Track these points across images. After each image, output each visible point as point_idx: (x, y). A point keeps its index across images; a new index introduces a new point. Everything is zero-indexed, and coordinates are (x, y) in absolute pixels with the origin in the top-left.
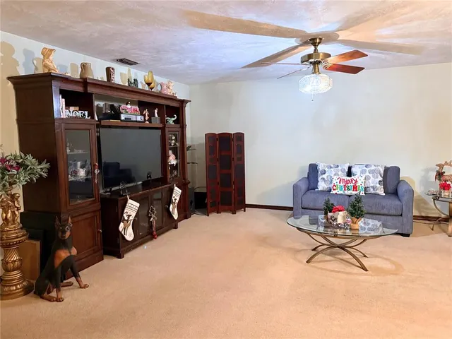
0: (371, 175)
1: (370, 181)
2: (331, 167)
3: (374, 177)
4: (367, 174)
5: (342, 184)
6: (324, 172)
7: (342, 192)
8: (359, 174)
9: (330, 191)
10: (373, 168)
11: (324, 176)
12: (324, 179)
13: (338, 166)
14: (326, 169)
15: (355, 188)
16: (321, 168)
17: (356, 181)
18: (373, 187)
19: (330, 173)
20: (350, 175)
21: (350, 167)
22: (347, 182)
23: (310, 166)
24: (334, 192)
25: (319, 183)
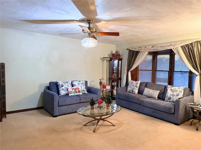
0: (82, 85)
1: (82, 88)
2: (65, 83)
3: (83, 86)
4: (80, 85)
5: (73, 91)
6: (63, 86)
7: (74, 94)
8: (77, 85)
9: (68, 95)
10: (82, 82)
11: (63, 88)
12: (63, 89)
13: (67, 82)
14: (63, 84)
15: (79, 92)
16: (60, 83)
17: (79, 89)
18: (84, 90)
19: (65, 86)
20: (72, 86)
21: (72, 82)
22: (75, 89)
23: (50, 83)
24: (71, 95)
25: (60, 92)
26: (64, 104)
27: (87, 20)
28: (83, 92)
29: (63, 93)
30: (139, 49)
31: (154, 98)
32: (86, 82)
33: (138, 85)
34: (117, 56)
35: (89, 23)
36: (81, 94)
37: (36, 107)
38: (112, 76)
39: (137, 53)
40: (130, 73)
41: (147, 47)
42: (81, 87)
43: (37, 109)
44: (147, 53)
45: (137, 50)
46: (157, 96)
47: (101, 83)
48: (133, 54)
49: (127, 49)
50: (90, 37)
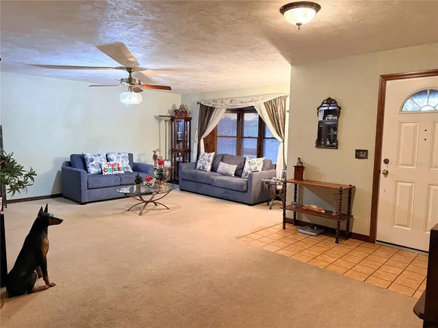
1: (124, 163)
2: (96, 156)
3: (125, 160)
4: (121, 159)
5: (110, 167)
6: (92, 160)
7: (111, 173)
8: (115, 160)
9: (102, 173)
10: (123, 155)
11: (93, 163)
12: (94, 165)
13: (99, 155)
14: (94, 158)
15: (119, 169)
16: (89, 156)
17: (119, 164)
18: (126, 168)
19: (97, 161)
20: (108, 161)
21: (107, 155)
22: (113, 165)
23: (72, 156)
24: (106, 173)
25: (89, 169)
26: (96, 186)
27: (127, 68)
28: (126, 170)
29: (93, 170)
30: (213, 103)
31: (230, 176)
32: (131, 156)
33: (211, 159)
34: (183, 114)
35: (130, 72)
36: (122, 172)
37: (50, 194)
38: (175, 146)
39: (212, 109)
40: (202, 141)
41: (224, 101)
42: (122, 162)
43: (52, 196)
44: (224, 110)
45: (211, 106)
46: (234, 173)
47: (155, 157)
48: (207, 112)
49: (198, 103)
50: (131, 91)
